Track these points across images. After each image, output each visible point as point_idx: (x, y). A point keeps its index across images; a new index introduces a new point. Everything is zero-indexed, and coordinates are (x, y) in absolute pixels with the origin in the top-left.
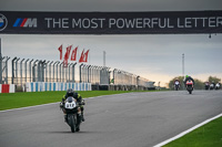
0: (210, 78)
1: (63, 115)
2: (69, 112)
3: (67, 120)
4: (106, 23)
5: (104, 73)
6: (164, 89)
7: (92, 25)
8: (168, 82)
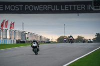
0: (79, 37)
1: (32, 49)
2: (34, 48)
3: (33, 50)
4: (23, 8)
5: (23, 34)
6: (55, 42)
7: (16, 9)
8: (57, 39)
